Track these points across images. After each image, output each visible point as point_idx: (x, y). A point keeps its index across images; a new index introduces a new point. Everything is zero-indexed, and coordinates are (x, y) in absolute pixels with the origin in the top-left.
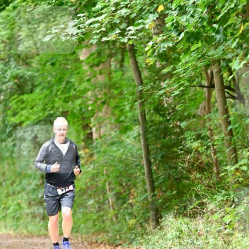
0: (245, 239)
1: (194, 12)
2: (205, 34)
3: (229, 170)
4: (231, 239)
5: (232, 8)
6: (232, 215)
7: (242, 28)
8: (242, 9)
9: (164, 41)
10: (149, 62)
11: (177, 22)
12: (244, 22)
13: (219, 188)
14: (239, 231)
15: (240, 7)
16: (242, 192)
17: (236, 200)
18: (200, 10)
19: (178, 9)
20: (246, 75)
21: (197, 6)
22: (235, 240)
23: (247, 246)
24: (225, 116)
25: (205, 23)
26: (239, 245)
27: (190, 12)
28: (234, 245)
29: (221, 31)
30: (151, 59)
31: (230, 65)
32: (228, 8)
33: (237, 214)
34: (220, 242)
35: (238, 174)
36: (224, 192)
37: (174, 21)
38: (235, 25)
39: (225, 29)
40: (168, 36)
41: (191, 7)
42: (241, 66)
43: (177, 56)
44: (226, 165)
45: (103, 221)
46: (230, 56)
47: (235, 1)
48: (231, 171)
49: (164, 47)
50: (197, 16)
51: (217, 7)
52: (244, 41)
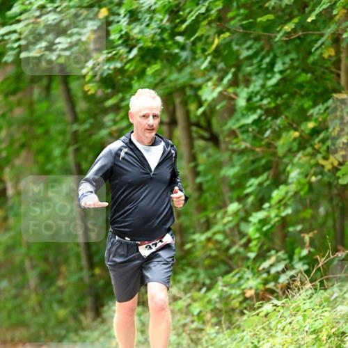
0: (220, 336)
1: (151, 19)
2: (166, 51)
3: (198, 241)
4: (200, 336)
5: (203, 14)
6: (201, 303)
7: (216, 42)
8: (217, 15)
9: (109, 60)
10: (89, 91)
11: (127, 34)
12: (219, 33)
13: (184, 265)
14: (212, 324)
15: (214, 12)
16: (216, 271)
17: (208, 282)
18: (158, 16)
19: (128, 15)
20: (222, 107)
21: (154, 11)
22: (206, 337)
23: (222, 346)
24: (192, 164)
25: (166, 36)
26: (212, 345)
27: (145, 19)
28: (205, 345)
29: (188, 47)
30: (91, 85)
31: (200, 93)
32: (197, 13)
33: (209, 302)
34: (185, 341)
35: (211, 245)
36: (190, 271)
37: (123, 33)
38: (208, 37)
39: (194, 43)
40: (114, 52)
41: (145, 12)
42: (215, 94)
43: (127, 80)
44: (194, 233)
45: (22, 312)
46: (199, 81)
47: (207, 4)
48: (201, 242)
49: (108, 69)
50: (154, 25)
51: (181, 13)
52: (219, 60)
